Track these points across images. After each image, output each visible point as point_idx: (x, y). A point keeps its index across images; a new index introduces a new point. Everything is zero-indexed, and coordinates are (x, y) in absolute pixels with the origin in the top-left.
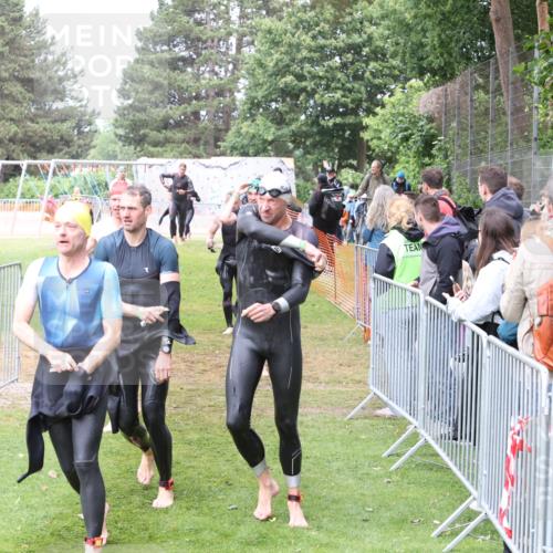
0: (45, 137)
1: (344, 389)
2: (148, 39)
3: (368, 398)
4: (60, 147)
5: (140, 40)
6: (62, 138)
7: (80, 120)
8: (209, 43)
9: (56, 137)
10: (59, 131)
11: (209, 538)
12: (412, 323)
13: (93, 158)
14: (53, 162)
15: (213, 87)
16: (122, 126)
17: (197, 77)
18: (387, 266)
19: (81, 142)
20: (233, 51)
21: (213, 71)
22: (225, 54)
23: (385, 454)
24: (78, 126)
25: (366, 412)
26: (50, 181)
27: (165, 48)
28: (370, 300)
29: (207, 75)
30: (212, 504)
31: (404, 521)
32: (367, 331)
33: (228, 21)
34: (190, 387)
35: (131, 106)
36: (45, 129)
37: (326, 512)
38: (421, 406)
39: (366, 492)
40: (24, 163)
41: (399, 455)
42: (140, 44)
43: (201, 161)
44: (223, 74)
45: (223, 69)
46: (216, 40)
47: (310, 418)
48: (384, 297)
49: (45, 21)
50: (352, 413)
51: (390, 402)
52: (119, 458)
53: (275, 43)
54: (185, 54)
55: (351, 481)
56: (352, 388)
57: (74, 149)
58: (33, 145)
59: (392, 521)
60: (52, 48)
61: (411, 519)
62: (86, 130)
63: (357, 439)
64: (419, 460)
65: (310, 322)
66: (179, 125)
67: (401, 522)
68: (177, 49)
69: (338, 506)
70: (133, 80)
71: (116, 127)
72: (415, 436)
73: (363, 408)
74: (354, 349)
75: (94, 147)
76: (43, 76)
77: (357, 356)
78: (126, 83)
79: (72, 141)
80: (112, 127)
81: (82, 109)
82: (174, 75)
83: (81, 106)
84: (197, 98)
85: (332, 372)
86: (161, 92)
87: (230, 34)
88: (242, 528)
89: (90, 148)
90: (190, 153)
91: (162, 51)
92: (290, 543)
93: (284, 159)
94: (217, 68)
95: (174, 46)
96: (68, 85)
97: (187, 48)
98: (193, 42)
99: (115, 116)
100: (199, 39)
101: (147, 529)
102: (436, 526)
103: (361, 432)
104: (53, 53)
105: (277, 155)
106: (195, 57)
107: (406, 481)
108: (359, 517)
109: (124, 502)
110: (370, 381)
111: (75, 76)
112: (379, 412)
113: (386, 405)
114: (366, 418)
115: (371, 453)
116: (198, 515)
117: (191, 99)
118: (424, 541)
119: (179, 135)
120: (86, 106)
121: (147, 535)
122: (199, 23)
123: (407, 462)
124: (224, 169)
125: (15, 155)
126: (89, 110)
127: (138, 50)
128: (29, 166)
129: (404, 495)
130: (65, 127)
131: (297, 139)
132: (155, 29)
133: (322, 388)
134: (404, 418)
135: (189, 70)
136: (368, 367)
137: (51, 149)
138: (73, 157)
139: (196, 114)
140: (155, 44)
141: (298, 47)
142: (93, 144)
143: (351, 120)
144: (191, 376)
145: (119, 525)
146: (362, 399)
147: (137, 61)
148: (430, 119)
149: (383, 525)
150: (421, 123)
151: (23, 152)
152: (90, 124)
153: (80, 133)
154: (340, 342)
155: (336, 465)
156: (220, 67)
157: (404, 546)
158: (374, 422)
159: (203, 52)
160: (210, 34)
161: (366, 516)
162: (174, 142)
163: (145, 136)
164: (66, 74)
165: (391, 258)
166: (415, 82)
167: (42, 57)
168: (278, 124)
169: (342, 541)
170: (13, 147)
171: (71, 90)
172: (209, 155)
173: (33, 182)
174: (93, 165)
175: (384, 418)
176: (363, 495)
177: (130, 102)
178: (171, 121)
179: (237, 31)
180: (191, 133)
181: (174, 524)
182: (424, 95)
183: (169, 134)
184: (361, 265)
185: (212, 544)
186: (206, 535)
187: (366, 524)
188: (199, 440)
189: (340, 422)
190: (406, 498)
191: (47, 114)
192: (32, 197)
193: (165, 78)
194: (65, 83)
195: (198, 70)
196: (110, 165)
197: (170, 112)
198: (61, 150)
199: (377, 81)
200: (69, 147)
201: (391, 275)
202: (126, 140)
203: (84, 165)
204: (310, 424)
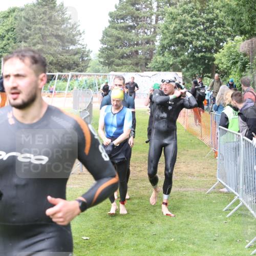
0: (66, 62)
1: (205, 180)
2: (114, 17)
3: (217, 183)
4: (74, 67)
5: (111, 17)
6: (74, 63)
7: (83, 54)
8: (142, 19)
9: (71, 62)
10: (73, 59)
11: (142, 248)
12: (237, 149)
13: (89, 72)
14: (70, 74)
15: (145, 39)
16: (102, 57)
17: (137, 34)
18: (225, 122)
19: (83, 64)
20: (154, 23)
21: (144, 32)
22: (149, 24)
23: (224, 210)
24: (82, 57)
25: (215, 190)
26: (69, 83)
27: (122, 21)
28: (217, 138)
29: (142, 34)
30: (144, 232)
31: (233, 240)
32: (216, 152)
33: (151, 8)
34: (134, 178)
35: (106, 48)
36: (66, 59)
37: (197, 236)
38: (241, 187)
39: (215, 227)
40: (57, 74)
41: (230, 210)
42: (110, 19)
43: (139, 73)
44: (149, 33)
45: (149, 31)
46: (146, 17)
47: (189, 192)
48: (224, 137)
49: (66, 9)
50: (209, 190)
51: (227, 186)
52: (101, 211)
53: (173, 19)
54: (131, 24)
55: (208, 222)
56: (209, 179)
57: (80, 68)
58: (61, 66)
59: (227, 240)
60: (70, 21)
61: (235, 239)
62: (86, 59)
63: (211, 202)
64: (240, 212)
65: (190, 148)
66: (128, 57)
67: (231, 241)
68: (128, 22)
69: (202, 234)
70: (107, 36)
71: (100, 58)
72: (238, 201)
73: (214, 188)
74: (210, 161)
75: (90, 67)
76: (65, 34)
77: (211, 164)
78: (104, 37)
79: (79, 64)
80: (98, 58)
81: (84, 49)
82: (127, 33)
83: (83, 48)
84: (137, 44)
85: (200, 172)
86: (120, 41)
87: (152, 14)
88: (158, 243)
89: (88, 67)
90: (134, 69)
91: (121, 23)
92: (180, 251)
93: (177, 73)
94: (146, 31)
95: (127, 20)
96: (77, 38)
97: (133, 21)
98: (135, 18)
99: (99, 52)
100: (138, 17)
101: (114, 244)
102: (247, 243)
103: (213, 199)
104: (70, 23)
105: (174, 71)
106: (136, 25)
107: (234, 222)
108: (212, 239)
109: (103, 231)
110: (217, 175)
111: (80, 34)
112: (221, 190)
113: (225, 187)
114: (215, 193)
115: (217, 209)
116: (138, 237)
117: (134, 44)
118: (242, 250)
119: (129, 62)
120: (85, 48)
121: (114, 247)
122: (138, 9)
123: (235, 213)
124: (150, 77)
125: (52, 71)
126: (87, 50)
127: (110, 22)
128: (59, 76)
129: (233, 228)
130: (76, 57)
131: (184, 63)
132: (118, 12)
133: (195, 179)
134: (233, 193)
135: (133, 31)
136: (217, 169)
137: (69, 68)
138: (80, 72)
139: (137, 52)
140: (117, 19)
141: (184, 21)
142: (89, 65)
143: (208, 55)
144: (134, 173)
145: (101, 242)
146: (213, 184)
147: (109, 27)
148: (245, 55)
149: (223, 242)
150: (242, 56)
151: (56, 69)
152: (87, 56)
153: (83, 60)
154: (203, 158)
155: (201, 215)
156: (148, 30)
157: (232, 252)
158: (219, 195)
159: (140, 23)
160: (143, 15)
161: (215, 238)
162: (126, 64)
163: (113, 61)
164: (76, 33)
165: (227, 119)
166: (238, 38)
167: (65, 25)
168: (175, 56)
169: (204, 250)
170: (52, 67)
171: (78, 41)
172: (143, 71)
173: (61, 83)
174: (89, 75)
175: (224, 193)
176: (214, 228)
177: (106, 46)
178: (125, 55)
179: (156, 13)
180: (135, 61)
181: (127, 242)
182: (242, 43)
183: (124, 61)
184: (213, 122)
185: (144, 251)
186: (141, 247)
187: (215, 242)
188: (138, 203)
189: (204, 195)
190: (234, 230)
191: (68, 52)
192: (60, 90)
193: (122, 35)
194: (75, 37)
195: (138, 31)
196: (97, 75)
197: (125, 50)
198: (75, 69)
199: (220, 37)
200: (78, 67)
201: (227, 126)
202: (104, 64)
203: (84, 75)
204: (190, 195)
